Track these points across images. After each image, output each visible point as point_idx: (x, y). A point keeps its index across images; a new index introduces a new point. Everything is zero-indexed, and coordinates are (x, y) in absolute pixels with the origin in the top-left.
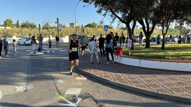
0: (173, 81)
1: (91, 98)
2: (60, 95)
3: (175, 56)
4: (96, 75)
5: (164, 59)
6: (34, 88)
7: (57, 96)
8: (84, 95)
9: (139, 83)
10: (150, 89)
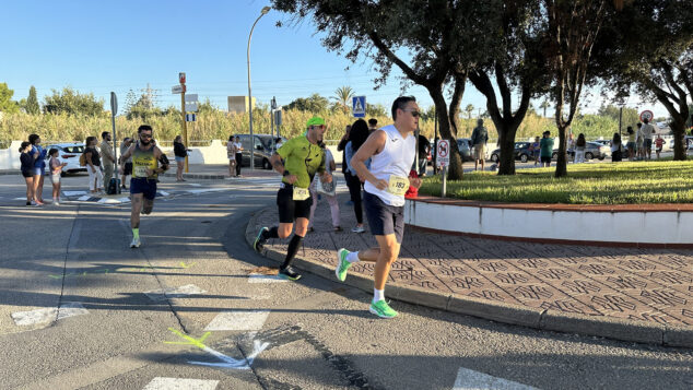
1: (303, 340)
2: (187, 332)
3: (602, 194)
4: (324, 265)
5: (565, 205)
6: (86, 312)
7: (177, 337)
8: (279, 331)
9: (478, 285)
10: (517, 302)
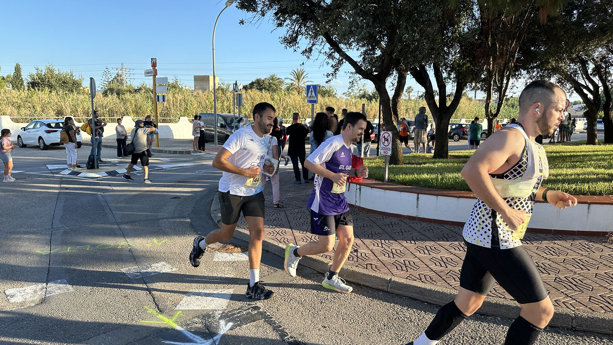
1: (262, 320)
2: (161, 311)
4: (280, 245)
6: (71, 289)
7: (152, 316)
8: (241, 311)
9: (414, 269)
10: (448, 286)
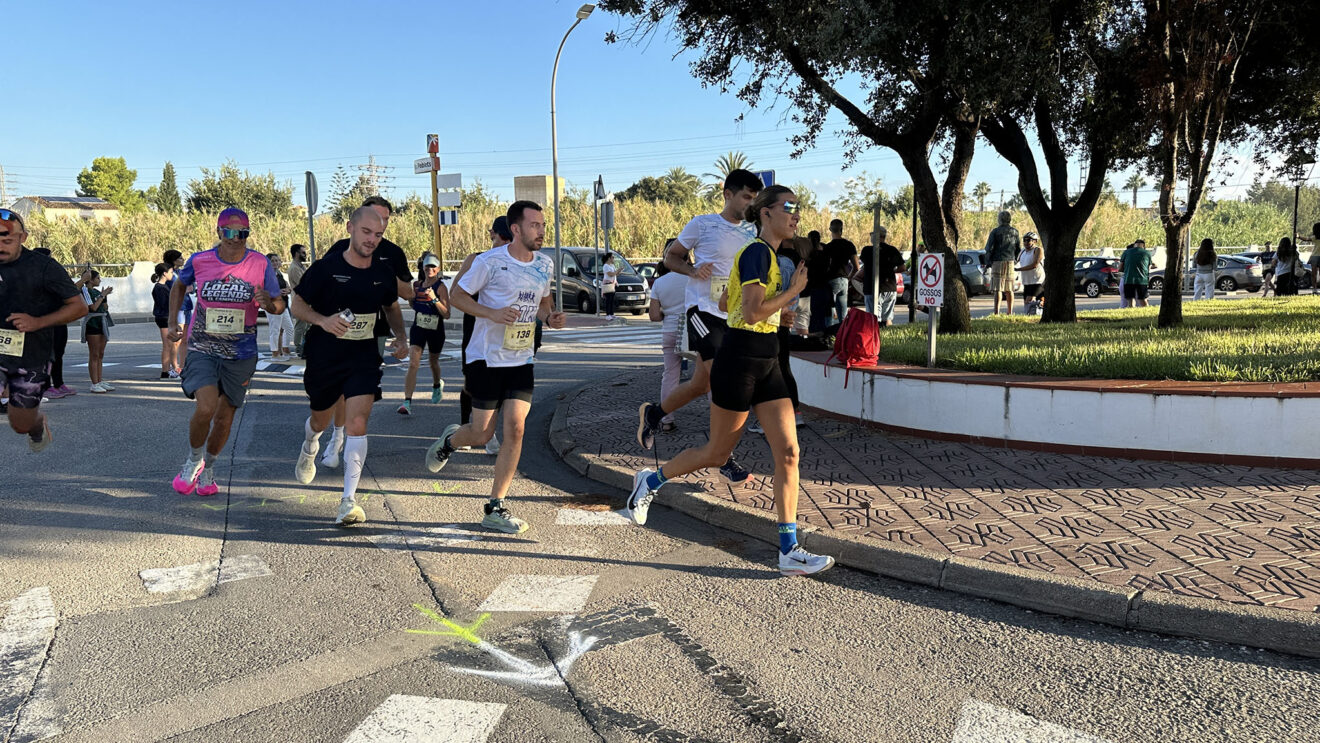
0: (1249, 527)
1: (660, 634)
2: (448, 613)
3: (1258, 360)
4: (697, 495)
5: (1179, 383)
6: (268, 572)
7: (429, 622)
8: (614, 616)
9: (1001, 540)
10: (1081, 574)
